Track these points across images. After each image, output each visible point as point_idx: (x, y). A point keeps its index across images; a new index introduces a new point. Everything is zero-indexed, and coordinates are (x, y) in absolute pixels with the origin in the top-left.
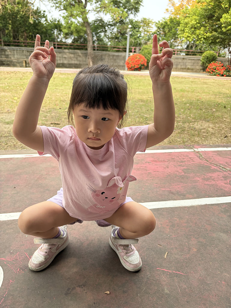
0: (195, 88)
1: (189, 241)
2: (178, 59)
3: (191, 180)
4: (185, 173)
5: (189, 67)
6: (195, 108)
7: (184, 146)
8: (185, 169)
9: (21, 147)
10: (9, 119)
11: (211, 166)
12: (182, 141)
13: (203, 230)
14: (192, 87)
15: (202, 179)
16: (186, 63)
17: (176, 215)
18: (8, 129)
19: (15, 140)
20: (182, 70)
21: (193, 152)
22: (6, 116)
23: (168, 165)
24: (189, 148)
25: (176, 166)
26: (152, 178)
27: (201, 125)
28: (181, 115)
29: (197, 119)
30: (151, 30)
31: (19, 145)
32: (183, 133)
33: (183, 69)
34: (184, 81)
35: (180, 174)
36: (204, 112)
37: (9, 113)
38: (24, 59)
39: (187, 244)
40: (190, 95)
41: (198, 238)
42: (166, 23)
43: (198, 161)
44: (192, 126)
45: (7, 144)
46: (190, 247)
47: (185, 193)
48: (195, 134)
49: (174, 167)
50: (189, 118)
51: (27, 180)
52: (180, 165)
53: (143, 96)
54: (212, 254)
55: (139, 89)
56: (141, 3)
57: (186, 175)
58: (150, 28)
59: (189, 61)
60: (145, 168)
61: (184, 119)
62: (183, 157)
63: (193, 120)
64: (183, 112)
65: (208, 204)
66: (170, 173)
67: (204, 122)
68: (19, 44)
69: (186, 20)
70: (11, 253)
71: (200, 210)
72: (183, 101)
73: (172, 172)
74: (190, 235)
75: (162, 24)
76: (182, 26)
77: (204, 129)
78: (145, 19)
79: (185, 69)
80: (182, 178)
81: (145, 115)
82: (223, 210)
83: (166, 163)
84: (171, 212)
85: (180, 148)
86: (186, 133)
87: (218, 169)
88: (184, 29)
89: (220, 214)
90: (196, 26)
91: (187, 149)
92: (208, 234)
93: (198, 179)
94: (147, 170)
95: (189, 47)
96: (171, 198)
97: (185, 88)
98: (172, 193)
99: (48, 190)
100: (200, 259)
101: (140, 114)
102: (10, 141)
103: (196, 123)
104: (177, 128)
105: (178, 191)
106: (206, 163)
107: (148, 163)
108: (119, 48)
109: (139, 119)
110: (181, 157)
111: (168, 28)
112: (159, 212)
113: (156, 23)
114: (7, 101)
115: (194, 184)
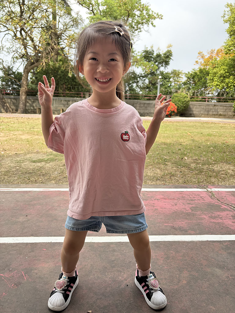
0: (223, 133)
1: (181, 273)
2: (210, 106)
3: (196, 218)
4: (192, 210)
5: (221, 113)
6: (219, 151)
7: (197, 186)
8: (193, 207)
9: (41, 183)
10: (36, 158)
11: (222, 205)
12: (197, 182)
13: (198, 264)
14: (220, 132)
15: (209, 217)
16: (218, 109)
17: (173, 248)
18: (34, 167)
19: (37, 177)
20: (213, 116)
21: (206, 191)
22: (34, 155)
23: (177, 203)
24: (203, 187)
25: (185, 204)
26: (158, 214)
27: (221, 167)
28: (202, 157)
29: (217, 162)
30: (181, 80)
31: (40, 180)
32: (200, 174)
33: (215, 115)
34: (213, 126)
35: (187, 211)
36: (228, 155)
37: (38, 153)
38: (62, 107)
39: (178, 276)
40: (216, 139)
41: (191, 271)
42: (196, 73)
43: (209, 200)
44: (211, 167)
45: (29, 179)
46: (181, 279)
47: (188, 229)
48: (213, 175)
49: (183, 205)
50: (210, 160)
51: (39, 210)
52: (189, 203)
53: (167, 140)
54: (201, 287)
55: (164, 133)
56: (171, 57)
57: (193, 212)
58: (180, 78)
59: (221, 108)
60: (153, 204)
61: (204, 162)
62: (194, 196)
63: (214, 162)
64: (204, 155)
65: (209, 240)
66: (177, 210)
67: (225, 164)
69: (215, 70)
70: (10, 271)
71: (199, 246)
72: (207, 145)
73: (179, 210)
74: (183, 268)
75: (192, 75)
76: (211, 75)
77: (224, 171)
78: (175, 71)
79: (217, 115)
80: (188, 215)
81: (165, 157)
82: (224, 247)
83: (176, 201)
84: (169, 245)
85: (193, 187)
86: (204, 174)
87: (229, 209)
88: (213, 78)
89: (220, 250)
90: (225, 75)
91: (200, 188)
92: (202, 268)
93: (205, 217)
94: (154, 207)
95: (220, 95)
96: (172, 233)
97: (212, 132)
98: (175, 229)
99: (56, 220)
100: (188, 291)
101: (160, 156)
102: (32, 177)
103: (216, 165)
104: (195, 170)
105: (181, 226)
106: (217, 202)
107: (158, 200)
108: (149, 97)
109: (158, 160)
110: (192, 196)
111: (198, 78)
112: (156, 245)
113: (186, 74)
114: (39, 143)
115: (199, 221)
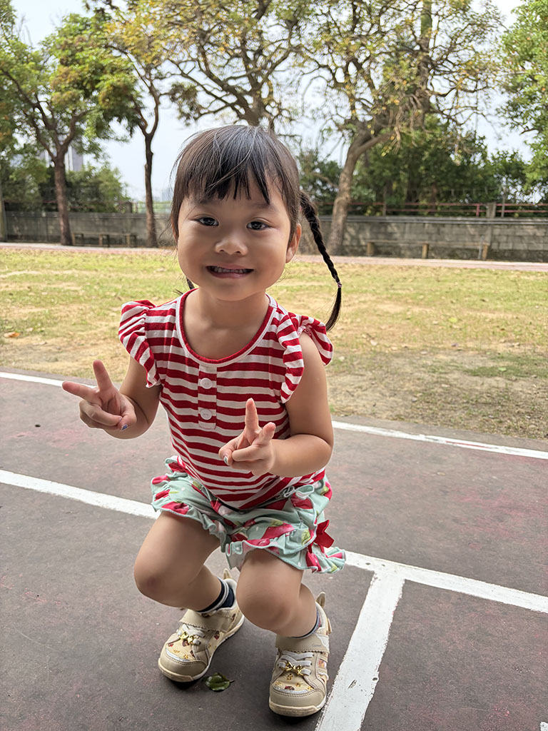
18: (484, 387)
22: (457, 356)
37: (459, 350)
38: (424, 240)
45: (501, 422)
68: (417, 210)
